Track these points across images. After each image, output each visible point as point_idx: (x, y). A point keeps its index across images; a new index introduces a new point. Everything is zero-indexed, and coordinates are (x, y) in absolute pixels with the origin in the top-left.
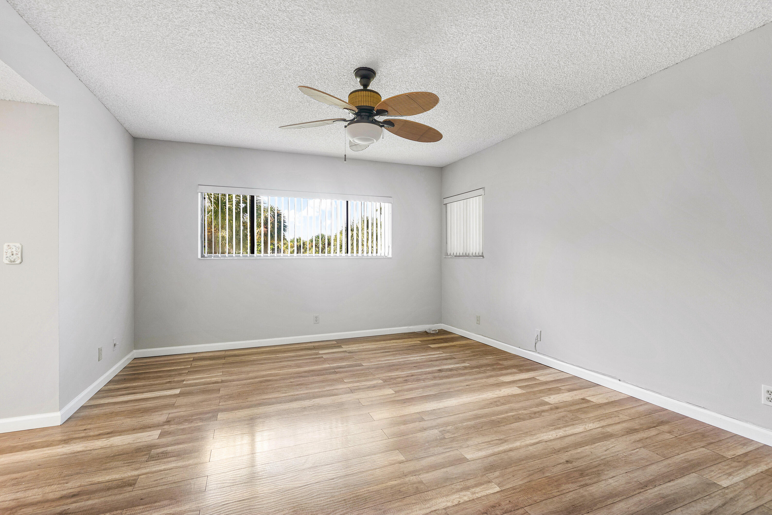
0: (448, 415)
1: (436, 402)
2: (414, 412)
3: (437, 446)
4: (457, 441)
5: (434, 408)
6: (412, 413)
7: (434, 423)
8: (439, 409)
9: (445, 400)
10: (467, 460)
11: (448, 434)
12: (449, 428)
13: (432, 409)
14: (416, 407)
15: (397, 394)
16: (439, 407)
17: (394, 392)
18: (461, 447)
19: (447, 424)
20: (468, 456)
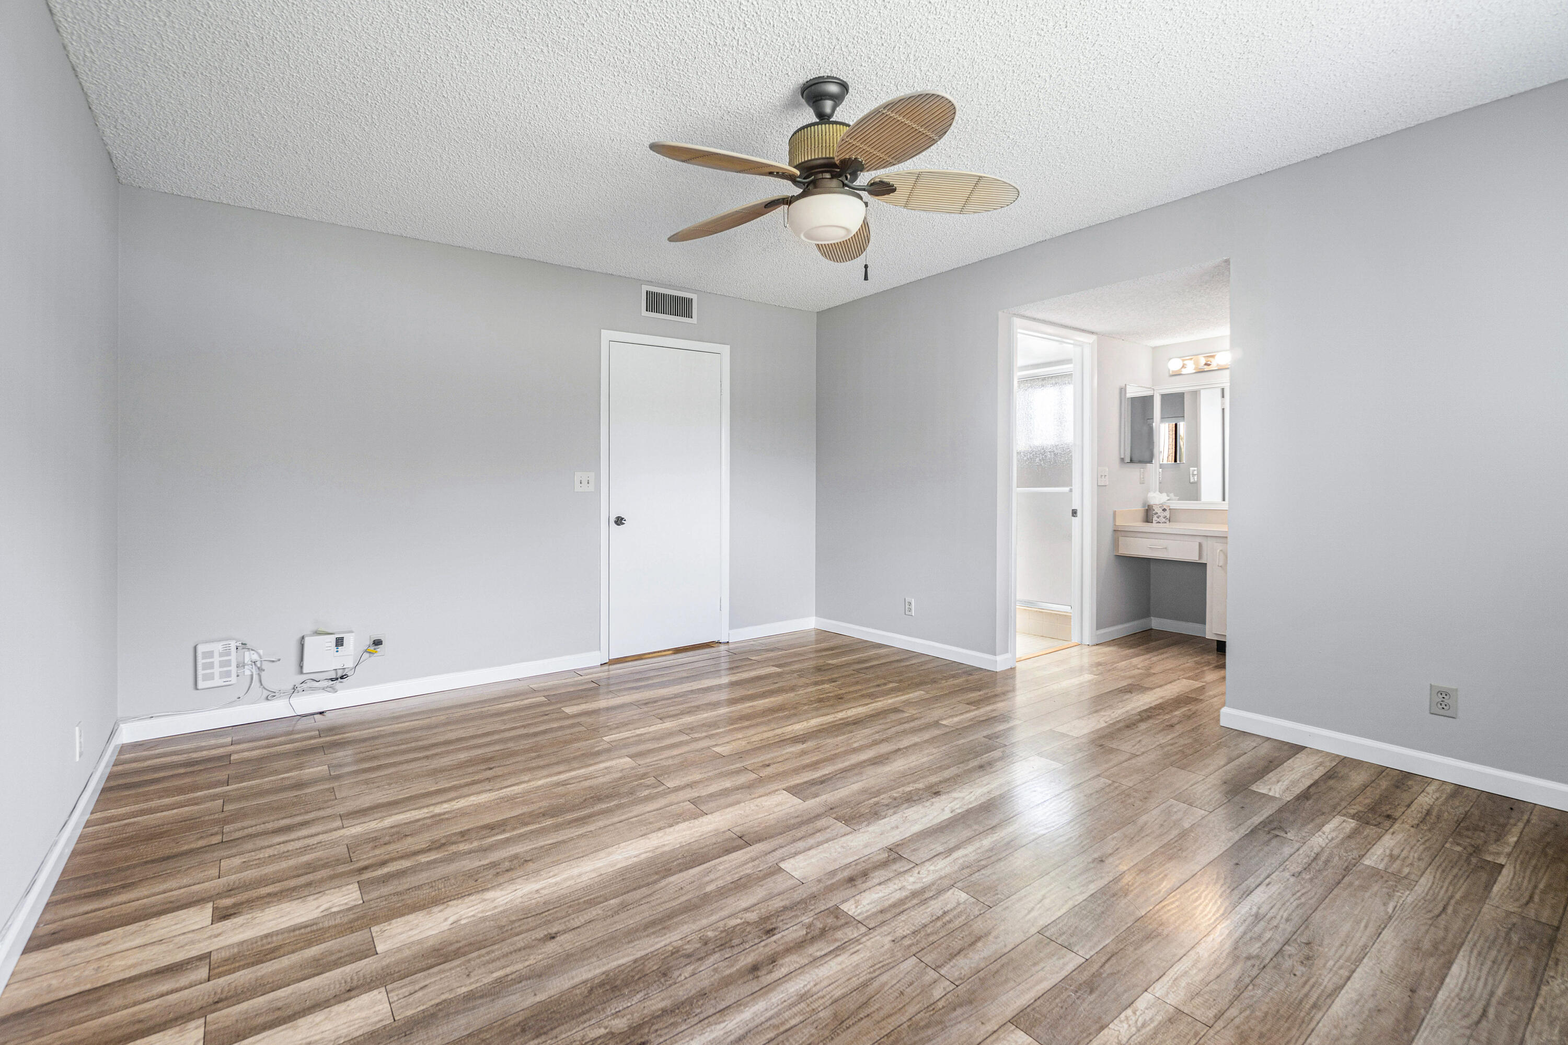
0: (643, 816)
1: (666, 849)
2: (715, 814)
3: (669, 766)
4: (636, 776)
5: (671, 829)
6: (718, 813)
7: (673, 798)
8: (660, 829)
9: (643, 856)
10: (630, 756)
11: (649, 783)
12: (646, 793)
13: (677, 828)
14: (711, 827)
15: (772, 859)
16: (660, 834)
17: (782, 865)
18: (633, 768)
19: (648, 799)
20: (628, 759)
